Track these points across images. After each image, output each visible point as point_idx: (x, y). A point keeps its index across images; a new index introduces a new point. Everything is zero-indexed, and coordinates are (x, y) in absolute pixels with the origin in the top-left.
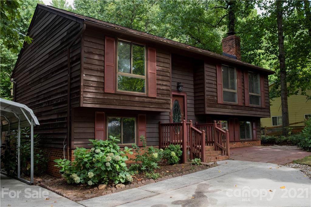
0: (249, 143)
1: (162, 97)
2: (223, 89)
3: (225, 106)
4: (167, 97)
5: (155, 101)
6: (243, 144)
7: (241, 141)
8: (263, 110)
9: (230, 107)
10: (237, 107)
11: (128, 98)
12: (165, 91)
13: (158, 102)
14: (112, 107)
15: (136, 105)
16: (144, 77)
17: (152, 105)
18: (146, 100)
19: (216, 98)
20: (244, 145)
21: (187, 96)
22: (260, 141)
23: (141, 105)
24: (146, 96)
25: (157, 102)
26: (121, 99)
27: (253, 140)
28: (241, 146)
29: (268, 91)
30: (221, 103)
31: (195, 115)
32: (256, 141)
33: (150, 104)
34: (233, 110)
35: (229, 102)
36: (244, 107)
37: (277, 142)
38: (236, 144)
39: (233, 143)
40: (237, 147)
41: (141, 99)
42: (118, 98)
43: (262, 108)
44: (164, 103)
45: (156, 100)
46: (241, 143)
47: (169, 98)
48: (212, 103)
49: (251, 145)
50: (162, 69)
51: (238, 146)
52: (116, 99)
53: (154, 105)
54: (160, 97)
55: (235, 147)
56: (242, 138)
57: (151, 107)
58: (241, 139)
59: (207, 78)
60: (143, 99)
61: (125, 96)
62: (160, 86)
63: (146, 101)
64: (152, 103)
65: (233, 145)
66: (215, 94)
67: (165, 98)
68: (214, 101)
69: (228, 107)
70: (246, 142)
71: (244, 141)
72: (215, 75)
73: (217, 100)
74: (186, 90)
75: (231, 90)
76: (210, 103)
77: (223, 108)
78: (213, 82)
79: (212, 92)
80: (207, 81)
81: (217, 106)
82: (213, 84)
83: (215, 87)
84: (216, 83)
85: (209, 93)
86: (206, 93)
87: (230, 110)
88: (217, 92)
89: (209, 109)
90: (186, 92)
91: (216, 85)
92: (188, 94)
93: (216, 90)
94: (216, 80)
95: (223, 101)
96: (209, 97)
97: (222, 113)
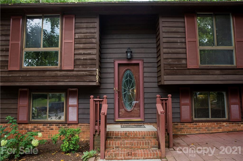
1: (83, 68)
2: (201, 47)
3: (205, 71)
4: (91, 67)
5: (72, 74)
9: (218, 72)
11: (36, 74)
12: (89, 61)
13: (78, 74)
14: (18, 84)
15: (46, 80)
16: (58, 49)
17: (68, 79)
18: (59, 73)
19: (184, 62)
21: (144, 63)
23: (53, 80)
24: (58, 69)
25: (75, 74)
26: (28, 75)
30: (197, 68)
31: (158, 86)
33: (65, 77)
34: (223, 76)
39: (240, 123)
41: (53, 73)
42: (24, 75)
44: (87, 75)
45: (74, 73)
47: (94, 69)
48: (175, 68)
50: (85, 36)
52: (22, 75)
53: (71, 78)
54: (81, 68)
57: (66, 81)
59: (165, 35)
60: (56, 73)
61: (33, 72)
62: (80, 55)
63: (59, 75)
64: (68, 76)
65: (240, 126)
66: (183, 56)
67: (88, 69)
68: (179, 65)
69: (211, 72)
72: (181, 30)
73: (187, 64)
74: (142, 56)
75: (220, 47)
76: (172, 69)
77: (199, 74)
78: (179, 40)
79: (176, 54)
80: (165, 40)
81: (187, 72)
82: (179, 42)
83: (183, 45)
84: (183, 40)
85: (169, 56)
86: (163, 56)
87: (216, 76)
88: (186, 53)
89: (170, 77)
90: (141, 59)
91: (184, 44)
92: (145, 60)
93: (184, 50)
94: (184, 36)
95: (199, 65)
96: (170, 60)
97: (198, 81)
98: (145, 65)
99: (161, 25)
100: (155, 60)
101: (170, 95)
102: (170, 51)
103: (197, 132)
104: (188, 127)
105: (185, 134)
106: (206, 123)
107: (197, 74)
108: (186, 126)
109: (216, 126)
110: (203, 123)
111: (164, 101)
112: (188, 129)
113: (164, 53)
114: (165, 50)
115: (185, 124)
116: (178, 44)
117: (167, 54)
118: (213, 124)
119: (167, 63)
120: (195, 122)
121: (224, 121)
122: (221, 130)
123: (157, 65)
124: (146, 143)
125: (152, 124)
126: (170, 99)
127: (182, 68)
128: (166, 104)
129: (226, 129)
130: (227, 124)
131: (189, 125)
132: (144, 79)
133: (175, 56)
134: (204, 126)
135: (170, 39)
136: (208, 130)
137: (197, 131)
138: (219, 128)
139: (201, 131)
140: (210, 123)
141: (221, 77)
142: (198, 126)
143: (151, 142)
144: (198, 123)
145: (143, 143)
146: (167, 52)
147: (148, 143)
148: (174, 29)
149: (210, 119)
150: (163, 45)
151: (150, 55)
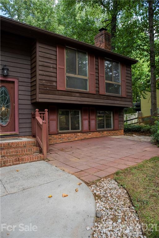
0: (109, 133)
2: (67, 74)
3: (69, 93)
6: (101, 134)
7: (99, 131)
8: (123, 99)
9: (78, 95)
10: (88, 95)
19: (54, 84)
20: (103, 135)
21: (19, 81)
22: (123, 131)
27: (114, 130)
28: (98, 136)
29: (131, 80)
30: (63, 90)
31: (31, 103)
32: (118, 131)
34: (81, 98)
35: (76, 89)
36: (98, 96)
37: (142, 130)
38: (92, 135)
39: (88, 133)
40: (93, 137)
43: (122, 97)
46: (99, 133)
48: (48, 89)
49: (111, 135)
51: (95, 137)
55: (90, 137)
56: (100, 127)
58: (98, 129)
65: (88, 135)
66: (54, 79)
68: (51, 87)
69: (74, 94)
70: (106, 132)
71: (103, 131)
72: (53, 57)
73: (57, 86)
74: (18, 75)
75: (80, 76)
76: (45, 89)
77: (66, 95)
78: (51, 66)
79: (48, 77)
80: (40, 63)
81: (57, 92)
82: (51, 67)
83: (55, 71)
84: (55, 66)
85: (44, 78)
86: (38, 77)
87: (77, 98)
88: (57, 77)
89: (43, 96)
90: (17, 78)
91: (55, 69)
92: (20, 79)
93: (55, 74)
94: (55, 63)
95: (66, 88)
96: (44, 81)
97: (65, 101)
98: (20, 84)
99: (38, 49)
100: (29, 80)
101: (46, 110)
102: (45, 73)
103: (61, 142)
104: (54, 138)
105: (53, 143)
106: (68, 134)
107: (64, 95)
108: (53, 138)
109: (74, 136)
110: (65, 134)
111: (42, 114)
112: (54, 139)
113: (39, 75)
114: (41, 72)
115: (52, 135)
116: (50, 69)
117: (41, 76)
118: (72, 135)
119: (42, 84)
120: (60, 134)
121: (79, 132)
122: (77, 139)
123: (31, 85)
124: (29, 150)
125: (26, 137)
126: (47, 113)
127: (53, 89)
128: (43, 117)
129: (80, 138)
130: (80, 134)
131: (55, 137)
132: (19, 96)
133: (48, 78)
134: (66, 137)
135: (45, 63)
136: (68, 139)
137: (61, 140)
138: (76, 137)
139: (64, 140)
140: (70, 134)
141: (79, 99)
142: (61, 137)
143: (34, 149)
144: (61, 135)
145: (27, 150)
146: (42, 74)
147: (31, 149)
148: (48, 56)
149: (70, 131)
150: (38, 68)
151: (25, 75)
